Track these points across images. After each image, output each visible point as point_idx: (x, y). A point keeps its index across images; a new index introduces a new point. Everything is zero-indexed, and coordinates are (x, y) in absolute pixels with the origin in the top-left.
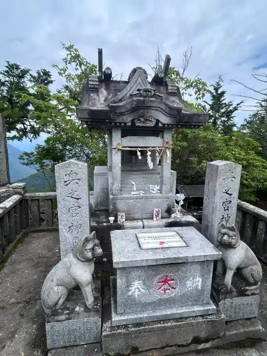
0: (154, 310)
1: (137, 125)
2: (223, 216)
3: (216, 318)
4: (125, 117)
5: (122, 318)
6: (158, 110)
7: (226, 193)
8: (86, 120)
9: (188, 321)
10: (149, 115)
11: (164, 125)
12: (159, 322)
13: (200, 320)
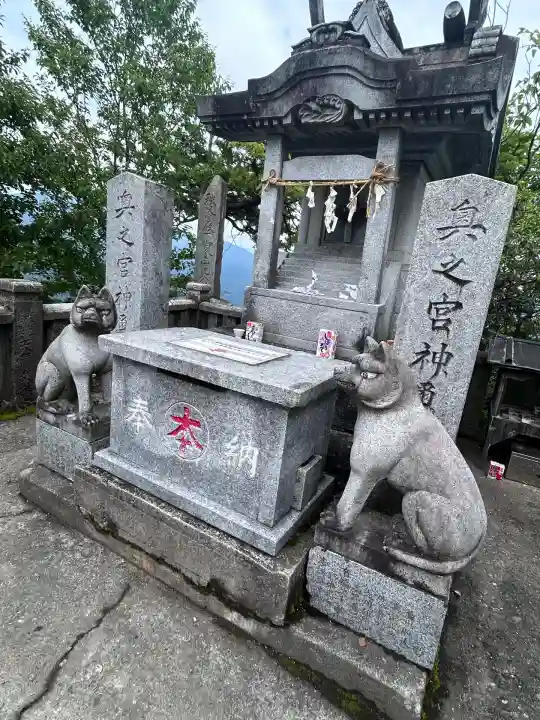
0: (162, 474)
1: (303, 121)
2: (428, 346)
3: (268, 567)
4: (276, 105)
5: (114, 460)
6: (348, 75)
7: (446, 274)
8: (210, 120)
9: (207, 533)
10: (326, 92)
11: (366, 113)
12: (159, 500)
13: (232, 546)
